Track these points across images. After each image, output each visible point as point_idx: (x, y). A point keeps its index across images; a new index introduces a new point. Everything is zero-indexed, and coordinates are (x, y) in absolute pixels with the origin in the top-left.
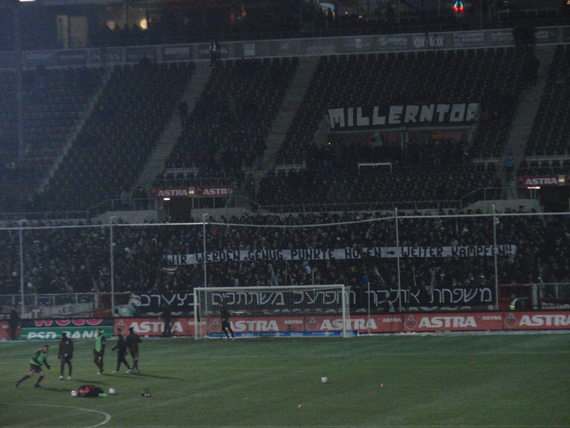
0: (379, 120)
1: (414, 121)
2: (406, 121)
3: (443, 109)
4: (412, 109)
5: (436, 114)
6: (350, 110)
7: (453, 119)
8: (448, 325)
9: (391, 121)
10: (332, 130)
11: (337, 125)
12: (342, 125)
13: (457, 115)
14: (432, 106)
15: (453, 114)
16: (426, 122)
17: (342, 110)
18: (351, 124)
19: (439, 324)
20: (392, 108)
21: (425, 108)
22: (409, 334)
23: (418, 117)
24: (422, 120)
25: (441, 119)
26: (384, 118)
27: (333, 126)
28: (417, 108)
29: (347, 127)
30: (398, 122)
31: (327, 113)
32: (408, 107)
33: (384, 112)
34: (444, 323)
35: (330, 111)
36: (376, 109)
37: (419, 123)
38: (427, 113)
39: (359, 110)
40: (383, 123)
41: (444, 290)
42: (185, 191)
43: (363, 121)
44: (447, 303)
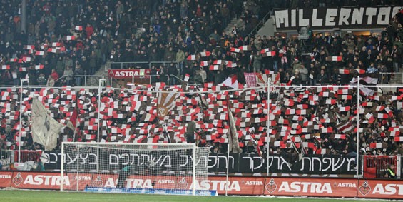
0: (317, 22)
1: (347, 23)
2: (340, 23)
3: (371, 11)
4: (345, 12)
5: (365, 17)
6: (294, 12)
7: (380, 22)
8: (305, 190)
9: (328, 24)
10: (277, 29)
11: (282, 25)
12: (287, 25)
13: (383, 18)
14: (362, 9)
15: (380, 17)
16: (356, 25)
17: (286, 11)
18: (294, 24)
19: (298, 189)
20: (328, 10)
21: (356, 10)
22: (268, 196)
23: (350, 20)
24: (353, 23)
25: (370, 22)
26: (322, 20)
27: (278, 26)
28: (349, 10)
29: (290, 27)
30: (334, 24)
31: (274, 14)
32: (342, 9)
33: (322, 15)
34: (302, 188)
35: (276, 12)
36: (315, 11)
37: (351, 26)
38: (358, 16)
39: (301, 11)
40: (321, 25)
41: (313, 158)
42: (136, 72)
43: (304, 22)
44: (316, 171)
